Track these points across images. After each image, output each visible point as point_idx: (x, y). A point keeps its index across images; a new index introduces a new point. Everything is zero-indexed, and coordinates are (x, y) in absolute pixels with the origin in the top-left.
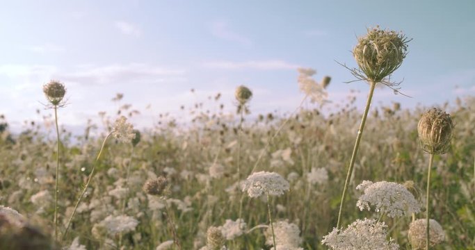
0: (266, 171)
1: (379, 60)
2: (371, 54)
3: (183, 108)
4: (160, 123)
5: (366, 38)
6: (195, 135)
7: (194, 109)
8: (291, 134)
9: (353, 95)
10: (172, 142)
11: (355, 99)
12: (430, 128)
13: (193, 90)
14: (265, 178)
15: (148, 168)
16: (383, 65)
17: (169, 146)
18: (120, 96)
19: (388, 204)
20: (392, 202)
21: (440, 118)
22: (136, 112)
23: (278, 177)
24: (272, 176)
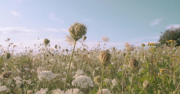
0: (47, 70)
1: (76, 33)
2: (74, 31)
3: (35, 45)
4: (26, 51)
5: (73, 25)
6: (39, 56)
7: (40, 46)
8: (74, 57)
9: (99, 43)
10: (30, 58)
11: (99, 45)
12: (102, 57)
13: (39, 39)
14: (46, 73)
15: (16, 68)
16: (78, 35)
17: (29, 60)
18: (9, 39)
19: (82, 83)
20: (83, 83)
21: (106, 54)
22: (16, 46)
23: (50, 73)
24: (48, 72)
